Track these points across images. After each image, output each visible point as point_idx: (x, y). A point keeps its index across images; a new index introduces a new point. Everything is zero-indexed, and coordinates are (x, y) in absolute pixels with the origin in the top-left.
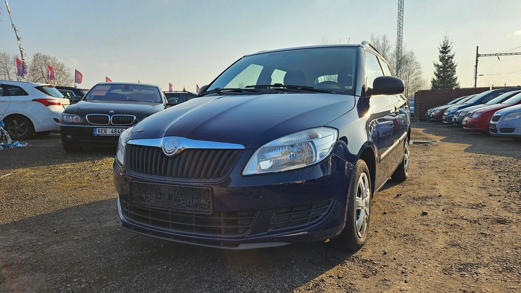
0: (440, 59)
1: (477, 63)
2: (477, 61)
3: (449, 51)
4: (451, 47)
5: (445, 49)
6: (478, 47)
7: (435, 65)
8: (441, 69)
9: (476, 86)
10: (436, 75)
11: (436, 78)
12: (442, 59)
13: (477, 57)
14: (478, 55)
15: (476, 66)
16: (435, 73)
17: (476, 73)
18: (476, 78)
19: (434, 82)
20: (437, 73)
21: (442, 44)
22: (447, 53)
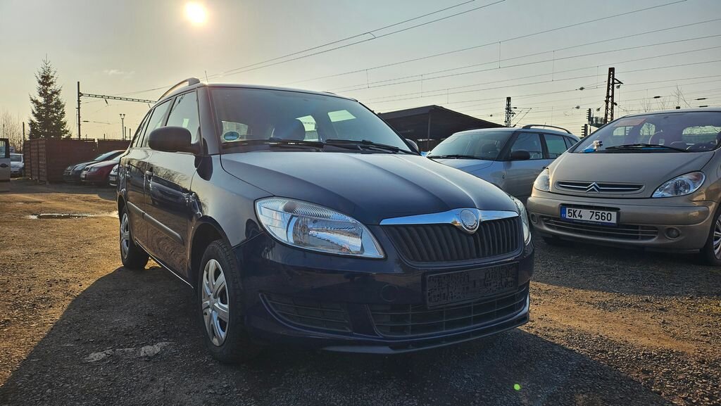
0: (40, 93)
1: (79, 104)
2: (79, 101)
3: (52, 83)
4: (55, 78)
5: (46, 80)
6: (78, 83)
7: (32, 100)
8: (43, 108)
9: (80, 135)
10: (36, 115)
11: (35, 120)
12: (43, 93)
13: (79, 96)
14: (80, 94)
15: (79, 108)
16: (33, 113)
17: (79, 117)
18: (79, 125)
19: (32, 124)
20: (36, 112)
21: (42, 72)
22: (49, 85)
